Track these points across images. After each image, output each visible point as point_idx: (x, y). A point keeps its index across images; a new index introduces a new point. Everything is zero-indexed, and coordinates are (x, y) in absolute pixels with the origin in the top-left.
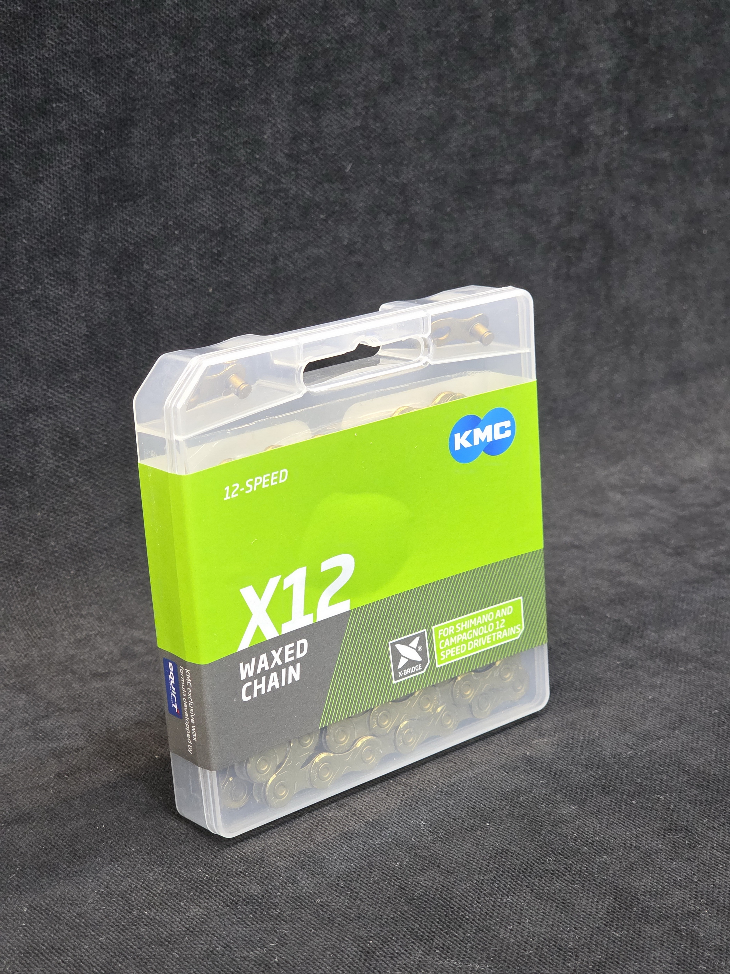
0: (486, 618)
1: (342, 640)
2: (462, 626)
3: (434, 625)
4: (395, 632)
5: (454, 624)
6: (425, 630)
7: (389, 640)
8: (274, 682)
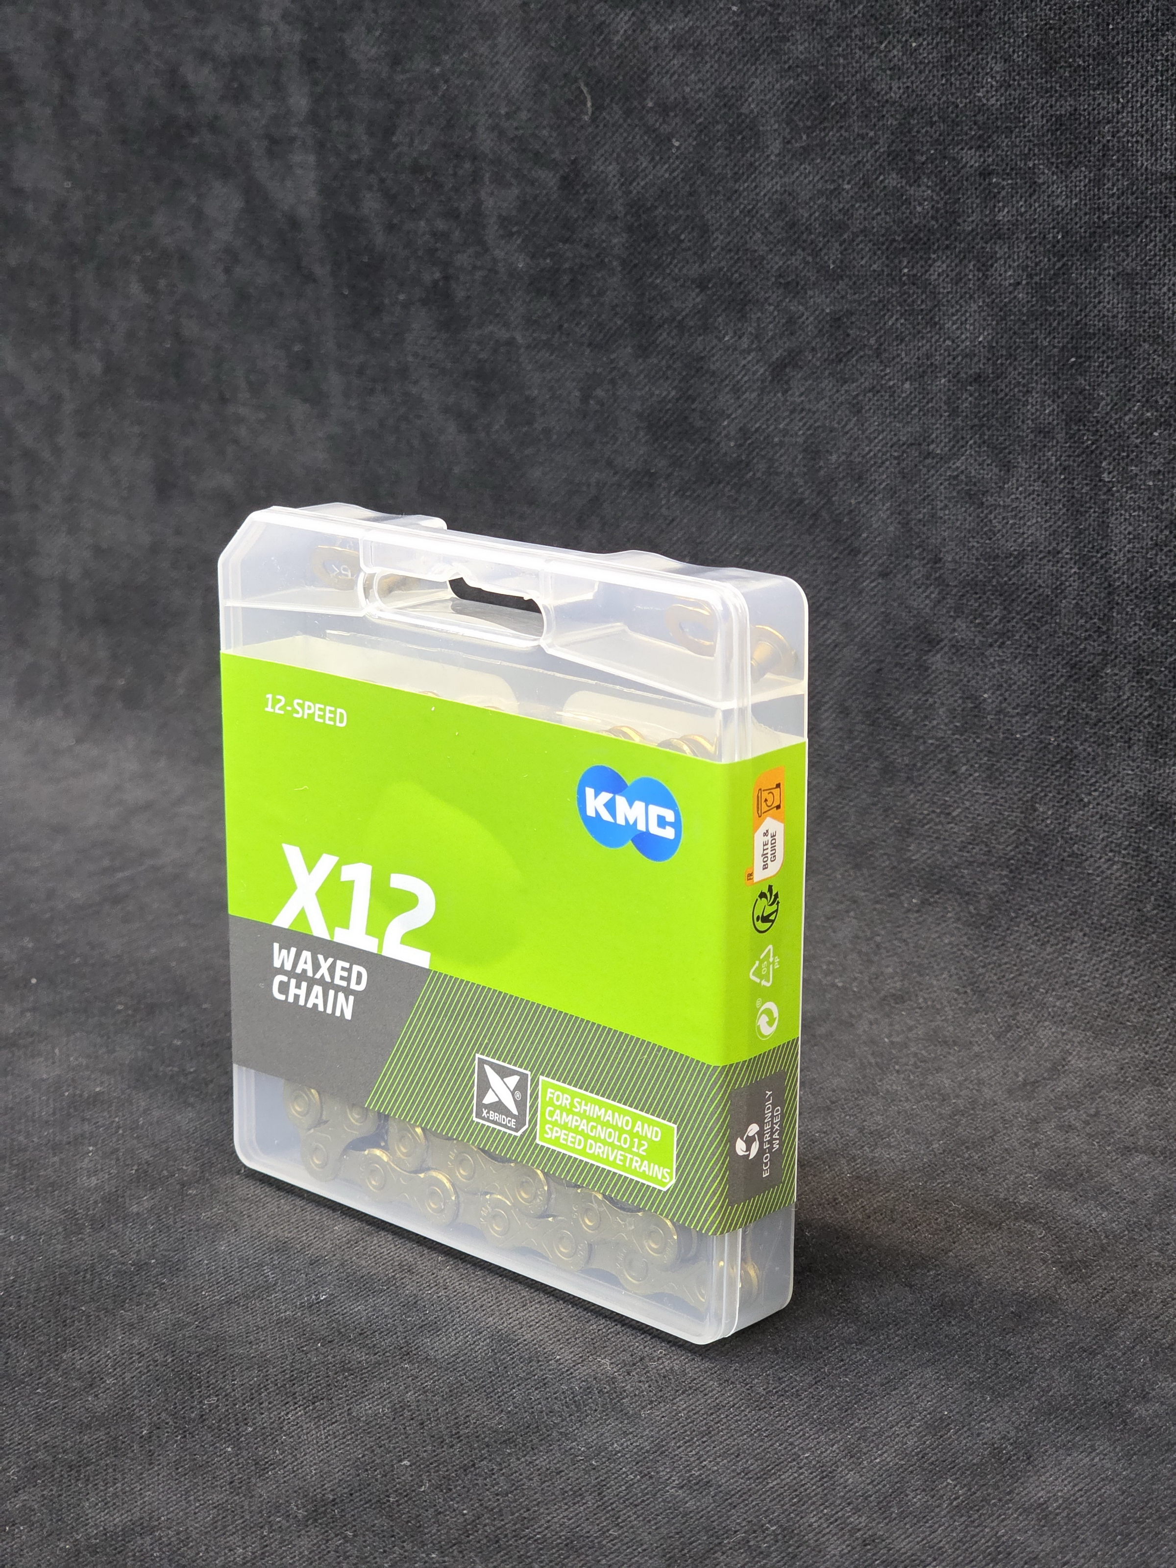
0: (620, 1121)
1: (413, 1005)
2: (583, 1107)
3: (542, 1074)
4: (487, 1044)
5: (573, 1096)
6: (528, 1072)
7: (477, 1052)
8: (316, 998)
